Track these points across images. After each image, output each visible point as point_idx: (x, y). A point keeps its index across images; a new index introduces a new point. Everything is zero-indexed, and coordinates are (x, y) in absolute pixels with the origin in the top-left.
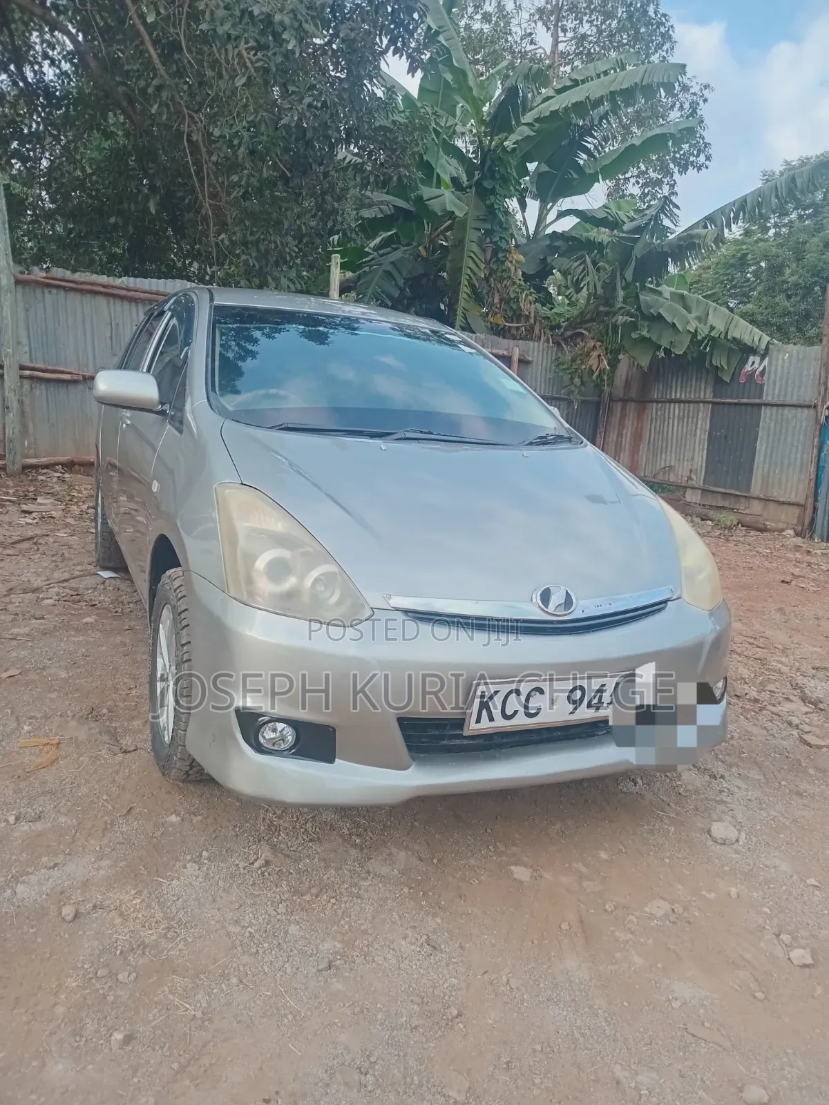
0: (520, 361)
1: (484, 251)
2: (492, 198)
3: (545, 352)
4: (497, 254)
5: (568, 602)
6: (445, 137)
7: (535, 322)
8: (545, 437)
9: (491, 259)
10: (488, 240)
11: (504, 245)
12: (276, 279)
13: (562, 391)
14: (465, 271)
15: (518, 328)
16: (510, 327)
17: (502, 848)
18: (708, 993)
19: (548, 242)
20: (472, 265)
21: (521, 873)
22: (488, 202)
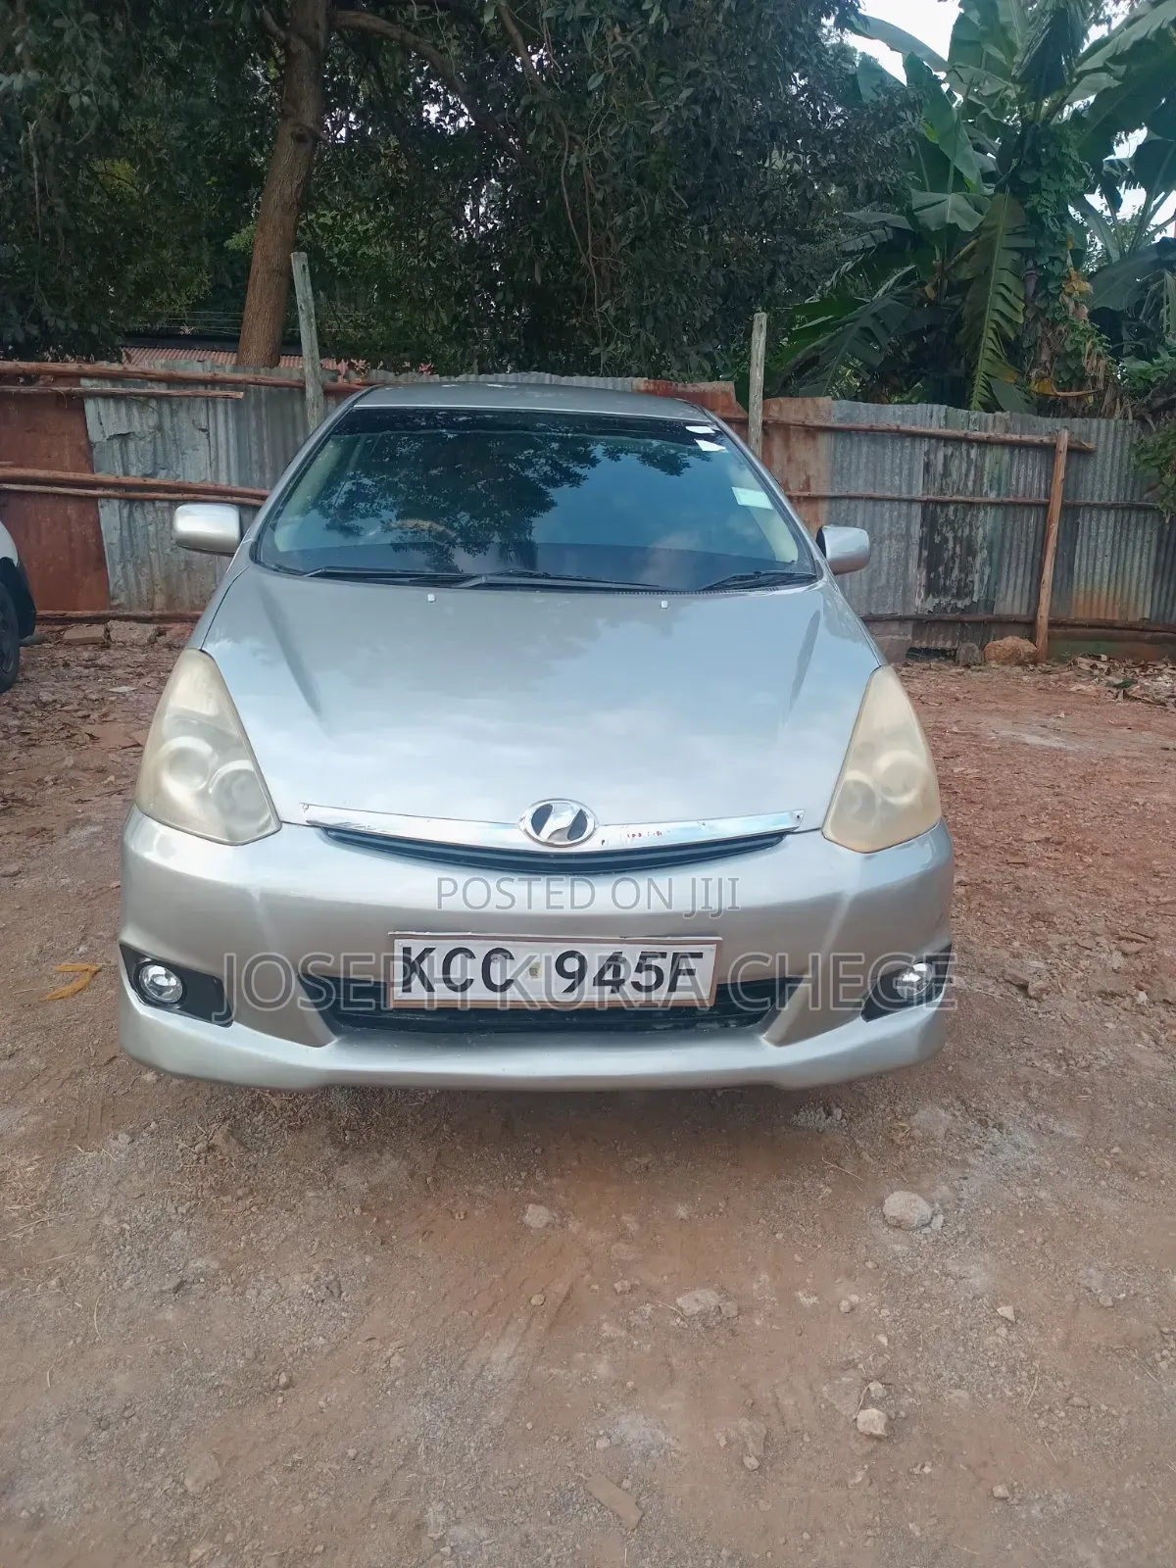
0: (1071, 450)
1: (1024, 282)
2: (1035, 198)
3: (1120, 435)
4: (1046, 285)
5: (578, 826)
6: (986, 111)
7: (1106, 386)
9: (1035, 293)
10: (1030, 264)
11: (1057, 269)
12: (682, 357)
13: (1146, 496)
14: (991, 316)
15: (1079, 399)
16: (1066, 397)
17: (539, 1177)
18: (669, 1440)
19: (1155, 256)
20: (1001, 305)
21: (536, 1216)
22: (1028, 206)
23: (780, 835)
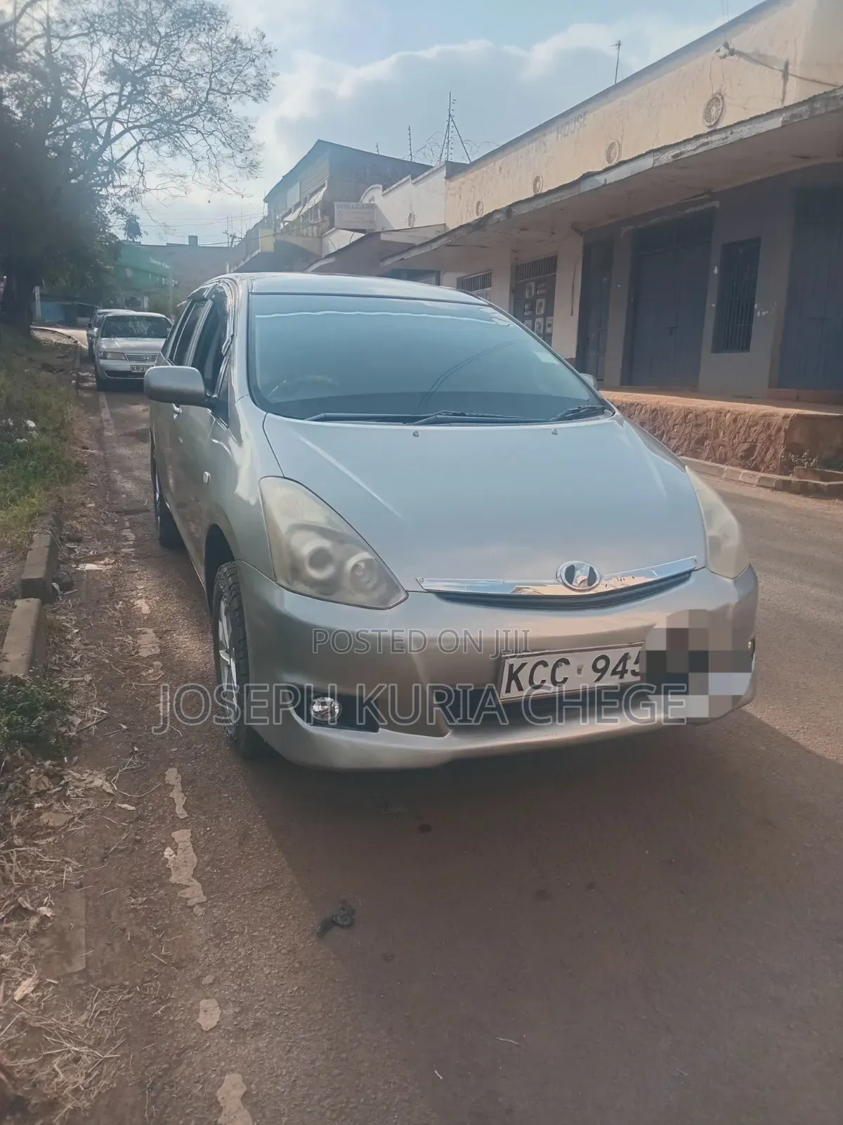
5: (592, 578)
8: (578, 411)
23: (689, 572)
